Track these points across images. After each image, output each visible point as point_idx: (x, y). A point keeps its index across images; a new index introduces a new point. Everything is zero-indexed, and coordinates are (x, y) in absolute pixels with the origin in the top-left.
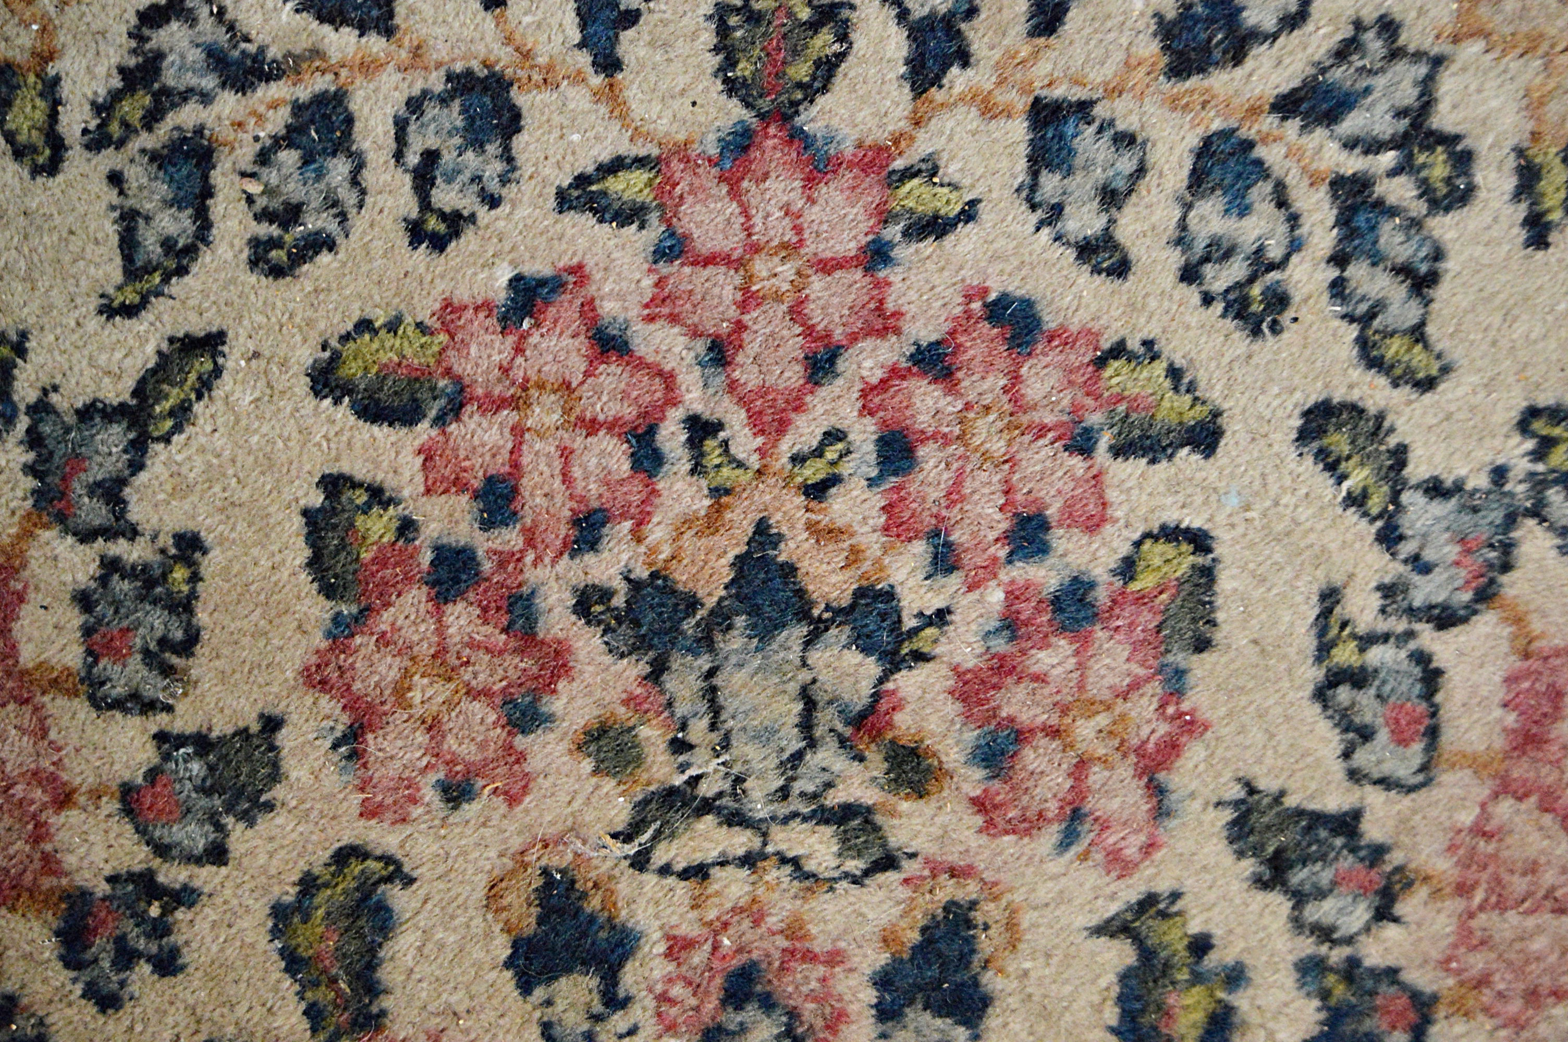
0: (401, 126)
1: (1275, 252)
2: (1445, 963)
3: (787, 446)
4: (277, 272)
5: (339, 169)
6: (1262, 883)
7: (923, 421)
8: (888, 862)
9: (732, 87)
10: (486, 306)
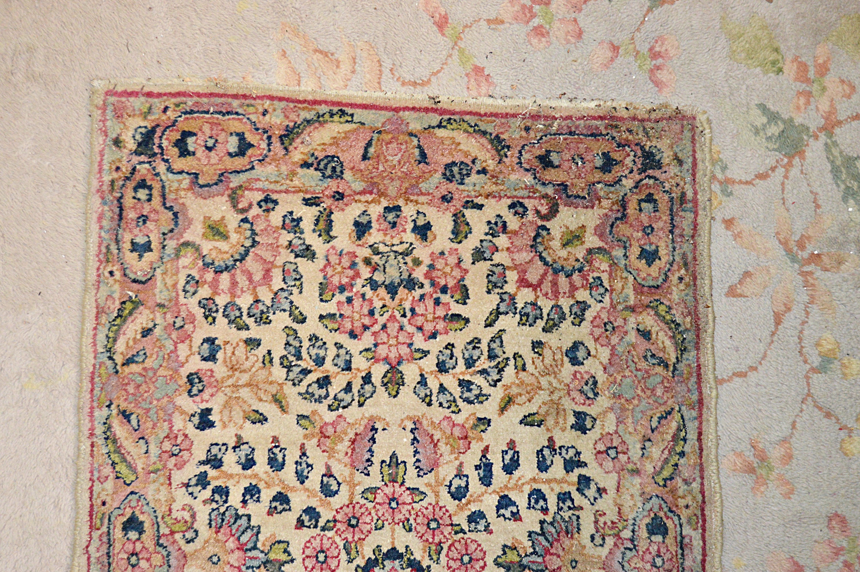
0: (456, 364)
1: (311, 348)
2: (280, 234)
3: (390, 313)
4: (476, 338)
5: (467, 356)
6: (311, 246)
7: (367, 318)
8: (371, 246)
9: (401, 372)
10: (441, 334)
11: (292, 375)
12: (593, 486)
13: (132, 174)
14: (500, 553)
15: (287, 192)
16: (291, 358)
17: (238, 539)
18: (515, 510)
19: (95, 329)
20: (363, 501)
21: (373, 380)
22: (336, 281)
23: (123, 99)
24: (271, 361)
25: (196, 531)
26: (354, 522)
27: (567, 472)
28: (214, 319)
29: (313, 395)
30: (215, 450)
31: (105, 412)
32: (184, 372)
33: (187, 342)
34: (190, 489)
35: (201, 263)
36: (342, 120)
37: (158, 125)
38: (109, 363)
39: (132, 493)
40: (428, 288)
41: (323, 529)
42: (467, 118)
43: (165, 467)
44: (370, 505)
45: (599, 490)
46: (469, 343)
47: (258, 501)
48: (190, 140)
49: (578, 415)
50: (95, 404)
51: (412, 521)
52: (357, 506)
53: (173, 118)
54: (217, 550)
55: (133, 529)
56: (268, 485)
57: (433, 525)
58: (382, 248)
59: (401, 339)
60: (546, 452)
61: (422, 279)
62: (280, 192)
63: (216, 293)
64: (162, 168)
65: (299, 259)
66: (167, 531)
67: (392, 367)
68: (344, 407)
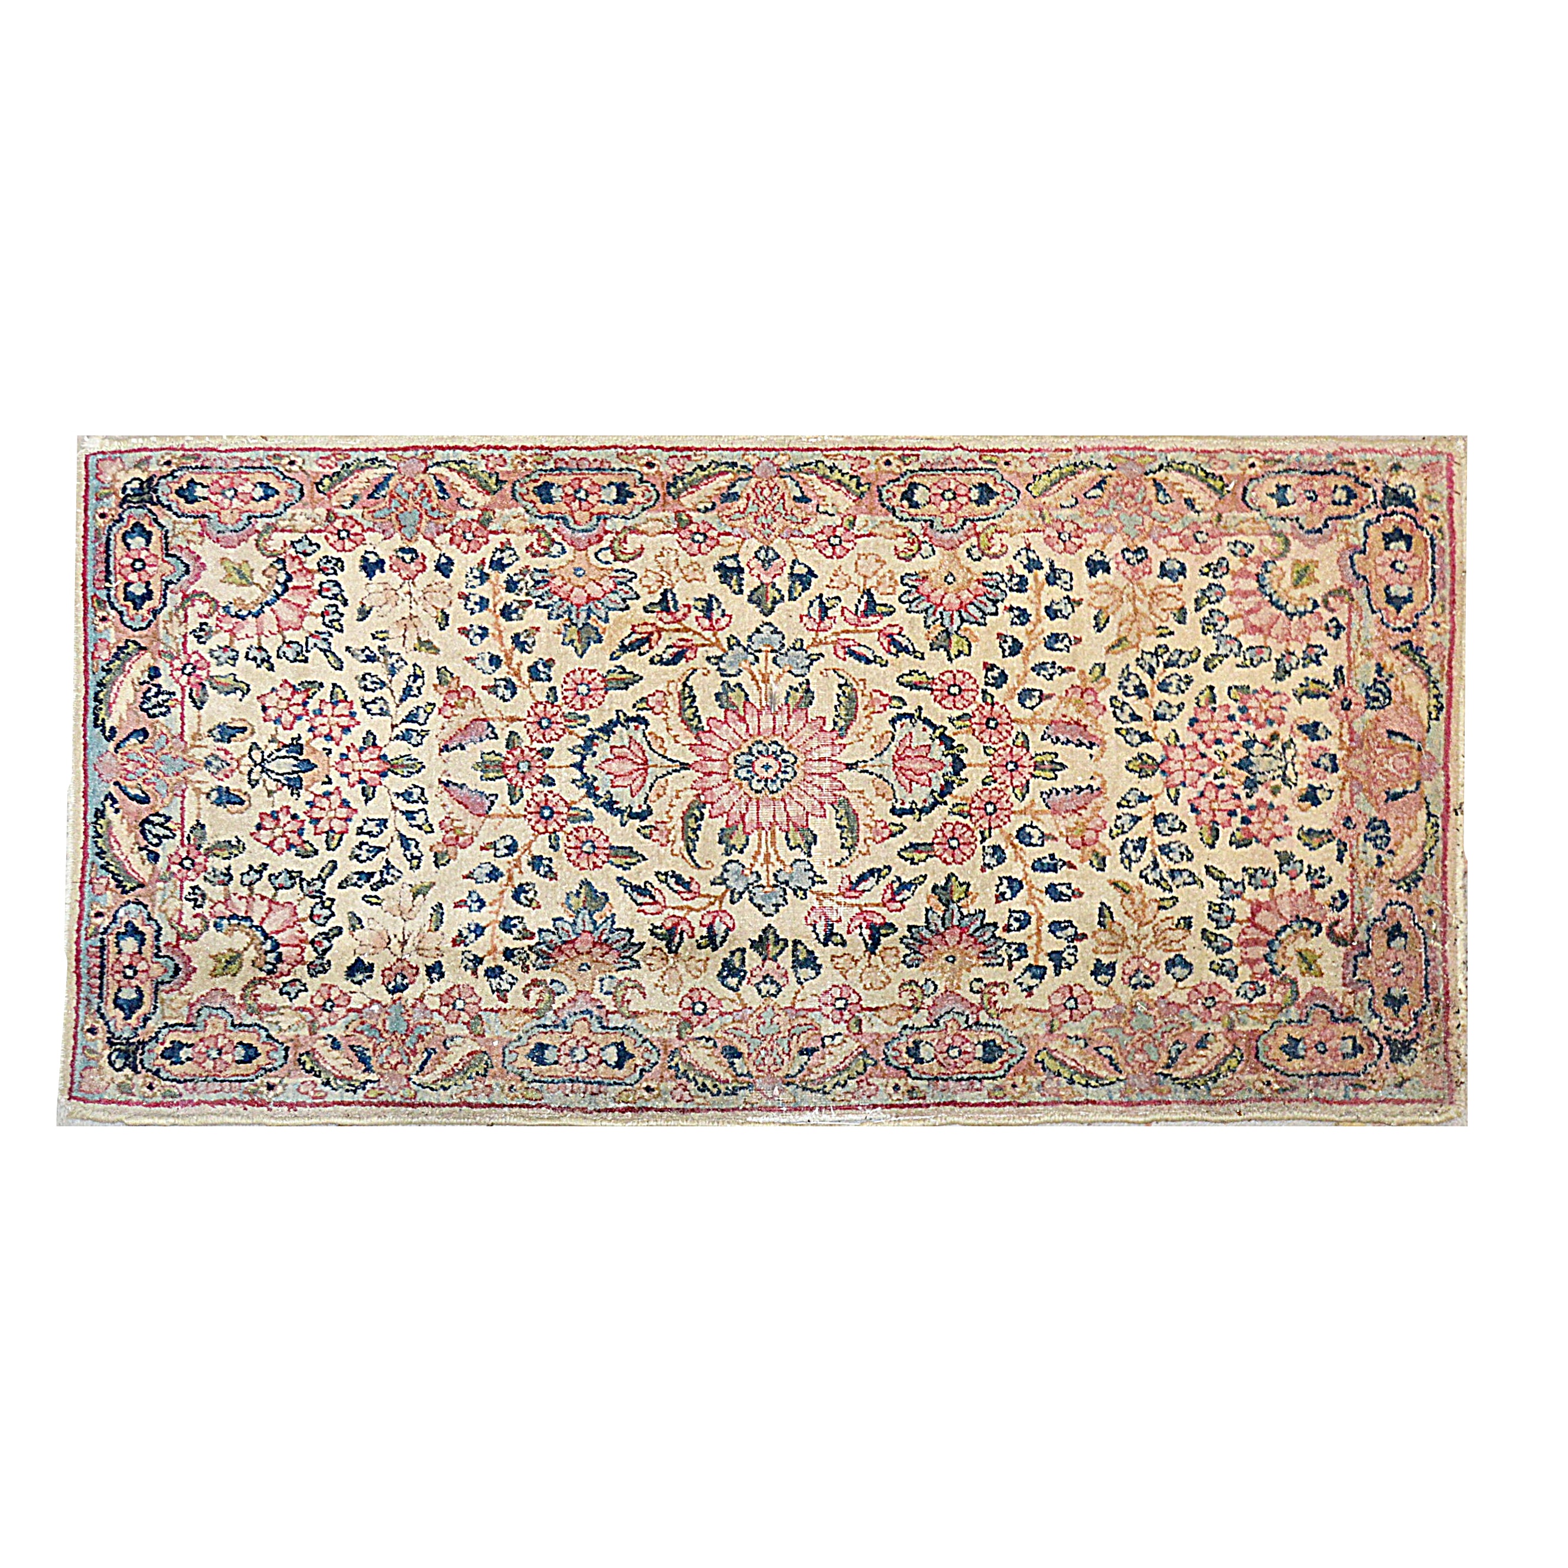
0: (1164, 835)
1: (1178, 678)
2: (1301, 643)
3: (1219, 761)
4: (1193, 856)
6: (1290, 676)
7: (1212, 737)
8: (1291, 740)
9: (1153, 774)
10: (1197, 817)
11: (1147, 657)
12: (1036, 981)
13: (1363, 484)
14: (961, 880)
15: (1349, 649)
16: (1166, 657)
17: (971, 603)
18: (1008, 895)
19: (1192, 450)
20: (1014, 733)
21: (1145, 744)
22: (1252, 703)
23: (1444, 473)
24: (1161, 635)
25: (979, 559)
26: (992, 724)
27: (1049, 955)
28: (1207, 574)
29: (1127, 680)
30: (1065, 577)
31: (1104, 463)
32: (1148, 544)
33: (1181, 547)
34: (1023, 552)
35: (1266, 559)
36: (1432, 708)
37: (1417, 510)
38: (1156, 466)
39: (1019, 492)
40: (1247, 803)
41: (984, 692)
42: (1440, 845)
43: (1048, 525)
44: (1010, 741)
45: (1031, 988)
46: (1187, 849)
47: (1013, 623)
48: (1402, 544)
49: (1112, 966)
50: (1112, 452)
51: (993, 785)
52: (1008, 728)
53: (1426, 525)
54: (960, 581)
55: (981, 493)
56: (1029, 633)
57: (990, 809)
58: (1290, 752)
59: (1189, 774)
60: (1070, 931)
61: (1256, 796)
62: (1349, 642)
63: (1235, 575)
64: (1370, 515)
65: (1275, 663)
66: (979, 529)
67: (1158, 765)
68: (1114, 713)
